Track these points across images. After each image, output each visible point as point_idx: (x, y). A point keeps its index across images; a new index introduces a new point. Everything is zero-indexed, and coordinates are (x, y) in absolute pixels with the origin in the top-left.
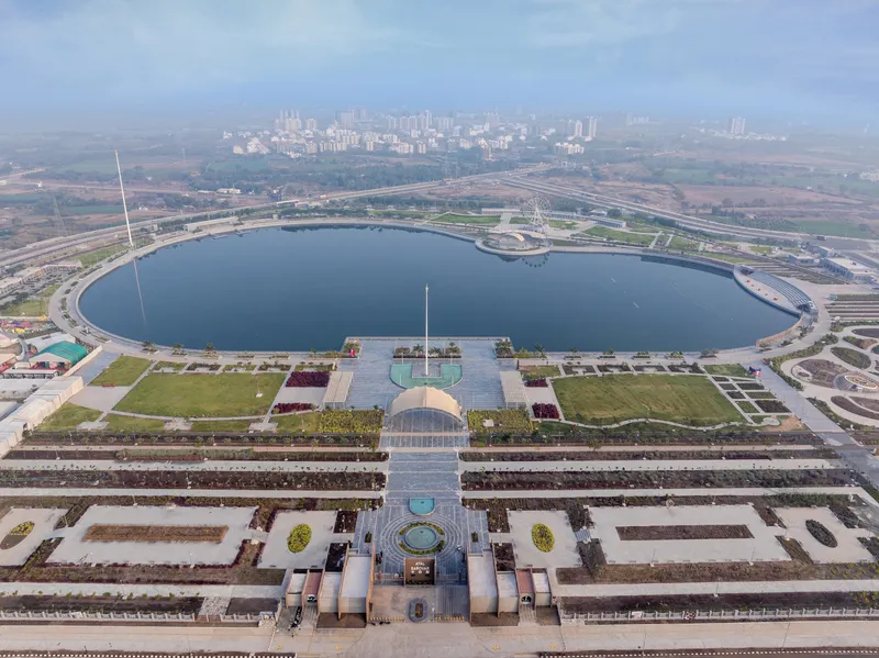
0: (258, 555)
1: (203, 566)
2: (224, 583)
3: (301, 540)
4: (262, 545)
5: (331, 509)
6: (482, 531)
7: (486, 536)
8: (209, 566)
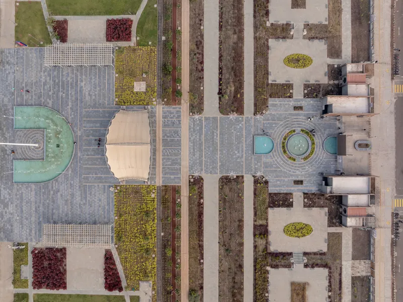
0: (315, 254)
1: (330, 286)
2: (341, 268)
3: (302, 228)
4: (305, 254)
5: (266, 213)
6: (292, 103)
7: (297, 100)
8: (330, 282)
